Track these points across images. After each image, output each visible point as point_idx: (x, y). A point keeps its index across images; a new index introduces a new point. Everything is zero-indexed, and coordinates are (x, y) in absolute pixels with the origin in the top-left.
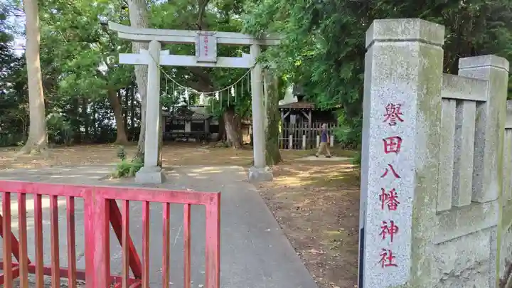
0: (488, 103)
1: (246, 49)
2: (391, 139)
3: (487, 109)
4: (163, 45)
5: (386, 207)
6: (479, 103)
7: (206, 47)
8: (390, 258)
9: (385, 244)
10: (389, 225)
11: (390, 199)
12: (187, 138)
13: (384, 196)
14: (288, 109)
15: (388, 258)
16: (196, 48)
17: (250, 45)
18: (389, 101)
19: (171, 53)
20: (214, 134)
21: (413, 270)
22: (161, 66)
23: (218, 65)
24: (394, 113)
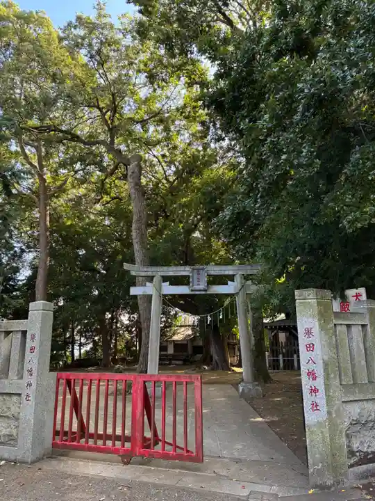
0: (369, 326)
1: (231, 278)
2: (309, 345)
3: (369, 329)
4: (165, 279)
5: (311, 379)
6: (363, 326)
7: (199, 279)
8: (317, 406)
9: (313, 398)
10: (313, 388)
11: (312, 375)
12: (170, 360)
13: (309, 374)
14: (275, 327)
15: (315, 406)
16: (191, 280)
17: (234, 275)
18: (306, 327)
19: (171, 284)
20: (198, 355)
21: (329, 413)
22: (163, 295)
23: (208, 293)
24: (309, 332)
